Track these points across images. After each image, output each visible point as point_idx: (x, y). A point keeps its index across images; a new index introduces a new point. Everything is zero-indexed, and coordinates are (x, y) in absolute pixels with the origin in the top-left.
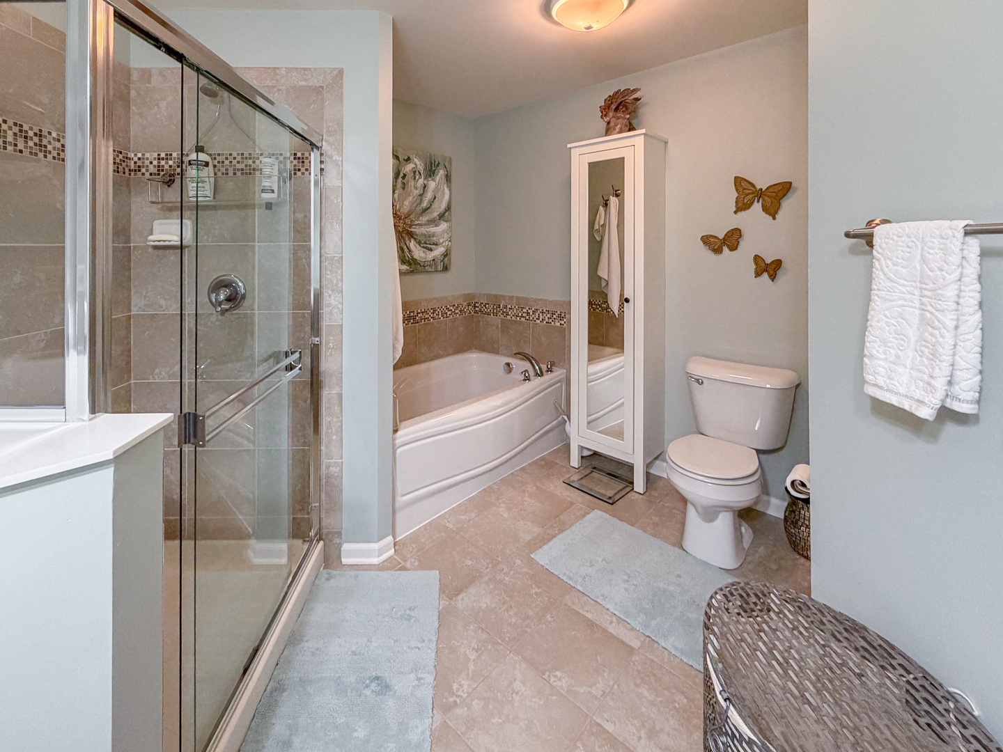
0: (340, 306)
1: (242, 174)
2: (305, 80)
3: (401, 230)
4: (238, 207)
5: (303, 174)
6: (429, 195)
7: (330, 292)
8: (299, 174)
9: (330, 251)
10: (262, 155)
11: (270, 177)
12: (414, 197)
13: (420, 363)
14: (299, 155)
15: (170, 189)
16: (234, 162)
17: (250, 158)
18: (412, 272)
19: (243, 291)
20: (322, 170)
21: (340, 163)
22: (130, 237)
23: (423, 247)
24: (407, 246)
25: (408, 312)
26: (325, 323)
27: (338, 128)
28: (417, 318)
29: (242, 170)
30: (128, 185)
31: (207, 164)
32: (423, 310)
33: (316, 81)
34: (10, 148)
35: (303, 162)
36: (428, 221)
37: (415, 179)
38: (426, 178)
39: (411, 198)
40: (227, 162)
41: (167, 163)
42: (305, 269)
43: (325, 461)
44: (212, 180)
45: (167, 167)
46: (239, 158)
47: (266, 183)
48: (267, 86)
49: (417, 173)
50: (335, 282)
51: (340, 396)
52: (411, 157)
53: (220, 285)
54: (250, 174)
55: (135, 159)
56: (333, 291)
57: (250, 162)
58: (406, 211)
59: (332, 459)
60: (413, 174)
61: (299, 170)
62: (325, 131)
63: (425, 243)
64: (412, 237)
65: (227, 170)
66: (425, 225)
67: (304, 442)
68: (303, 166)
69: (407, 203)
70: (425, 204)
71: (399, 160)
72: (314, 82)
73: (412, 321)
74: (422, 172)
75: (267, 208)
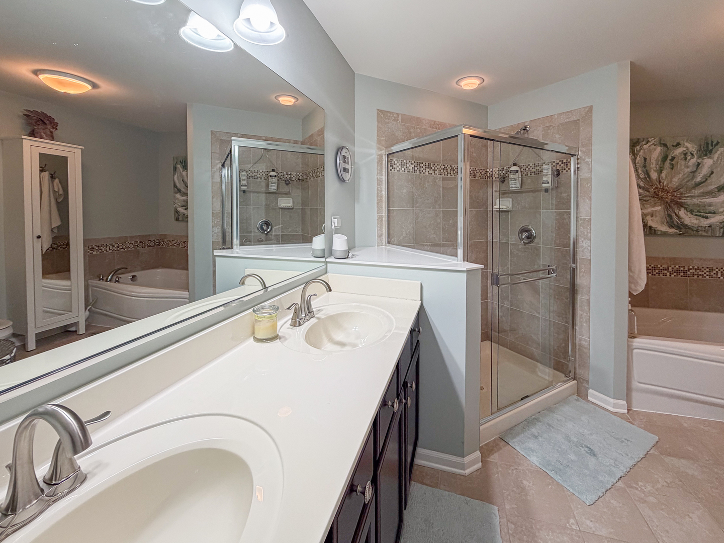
0: (589, 248)
1: (535, 174)
2: (568, 118)
3: (669, 201)
4: (532, 191)
5: (567, 171)
6: (705, 171)
7: (583, 239)
8: (564, 171)
9: (583, 215)
10: (544, 163)
11: (547, 175)
12: (684, 175)
13: (692, 310)
14: (565, 161)
15: (504, 184)
16: (531, 169)
17: (538, 166)
18: (680, 234)
19: (535, 235)
20: (578, 168)
21: (590, 163)
22: (488, 206)
23: (696, 215)
24: (676, 214)
25: (677, 267)
26: (579, 256)
27: (589, 143)
28: (688, 273)
29: (535, 172)
30: (487, 184)
31: (517, 171)
32: (696, 267)
33: (575, 117)
34: (449, 175)
35: (567, 165)
36: (703, 193)
37: (686, 159)
38: (699, 157)
39: (681, 175)
40: (527, 169)
41: (502, 172)
42: (568, 225)
43: (578, 336)
44: (520, 179)
45: (502, 174)
46: (533, 166)
47: (545, 179)
48: (547, 126)
49: (689, 154)
50: (586, 233)
51: (589, 301)
52: (681, 142)
53: (524, 230)
54: (538, 174)
55: (490, 172)
56: (585, 239)
57: (538, 168)
58: (675, 186)
59: (583, 336)
60: (683, 156)
61: (565, 169)
62: (580, 144)
63: (698, 211)
64: (682, 206)
65: (527, 173)
66: (698, 196)
67: (566, 321)
68: (567, 167)
69: (676, 180)
70: (698, 179)
71: (667, 147)
72: (574, 118)
73: (682, 274)
74: (695, 153)
75: (545, 192)
